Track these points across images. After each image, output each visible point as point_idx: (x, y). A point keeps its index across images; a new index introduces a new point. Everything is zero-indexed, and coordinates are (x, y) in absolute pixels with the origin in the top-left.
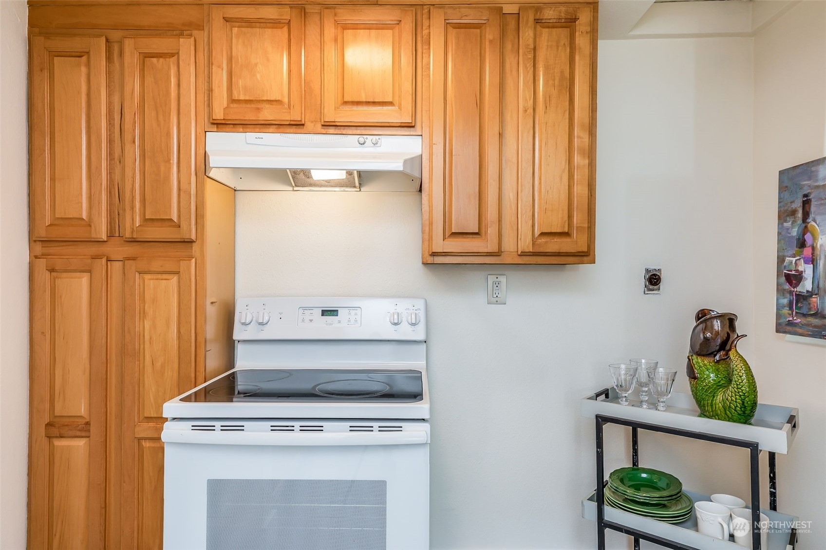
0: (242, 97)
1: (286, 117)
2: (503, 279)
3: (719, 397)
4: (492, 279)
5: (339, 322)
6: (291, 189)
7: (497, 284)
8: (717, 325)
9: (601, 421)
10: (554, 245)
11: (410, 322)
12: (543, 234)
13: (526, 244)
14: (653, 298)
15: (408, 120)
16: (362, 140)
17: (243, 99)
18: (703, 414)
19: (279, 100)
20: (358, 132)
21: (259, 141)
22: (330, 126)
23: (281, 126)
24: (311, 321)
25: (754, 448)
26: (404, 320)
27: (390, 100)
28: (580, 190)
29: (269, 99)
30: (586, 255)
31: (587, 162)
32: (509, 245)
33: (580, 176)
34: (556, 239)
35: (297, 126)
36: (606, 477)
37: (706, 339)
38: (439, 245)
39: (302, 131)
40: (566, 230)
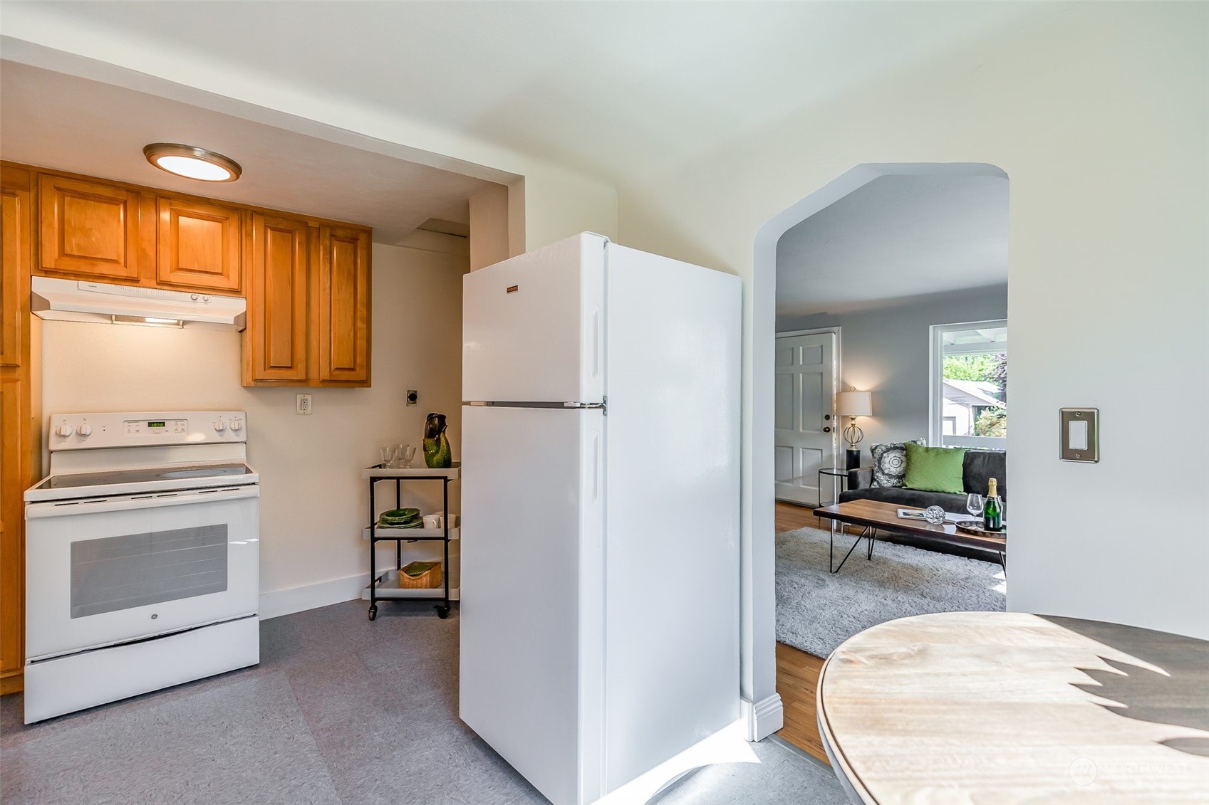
0: (75, 253)
1: (122, 272)
2: (309, 398)
3: (435, 459)
4: (300, 397)
5: (167, 431)
6: (110, 322)
7: (304, 401)
8: (436, 421)
9: (373, 480)
10: (344, 376)
11: (233, 428)
12: (337, 369)
13: (325, 374)
14: (412, 408)
15: (235, 286)
16: (194, 297)
17: (76, 254)
18: (429, 468)
19: (115, 260)
20: (191, 291)
21: (93, 289)
22: (162, 284)
23: (115, 280)
24: (137, 431)
25: (446, 479)
26: (228, 427)
27: (220, 272)
28: (361, 343)
29: (104, 257)
30: (366, 383)
31: (365, 326)
32: (314, 374)
33: (361, 334)
34: (346, 372)
35: (134, 281)
36: (377, 519)
37: (430, 428)
38: (261, 374)
39: (138, 285)
40: (352, 367)
